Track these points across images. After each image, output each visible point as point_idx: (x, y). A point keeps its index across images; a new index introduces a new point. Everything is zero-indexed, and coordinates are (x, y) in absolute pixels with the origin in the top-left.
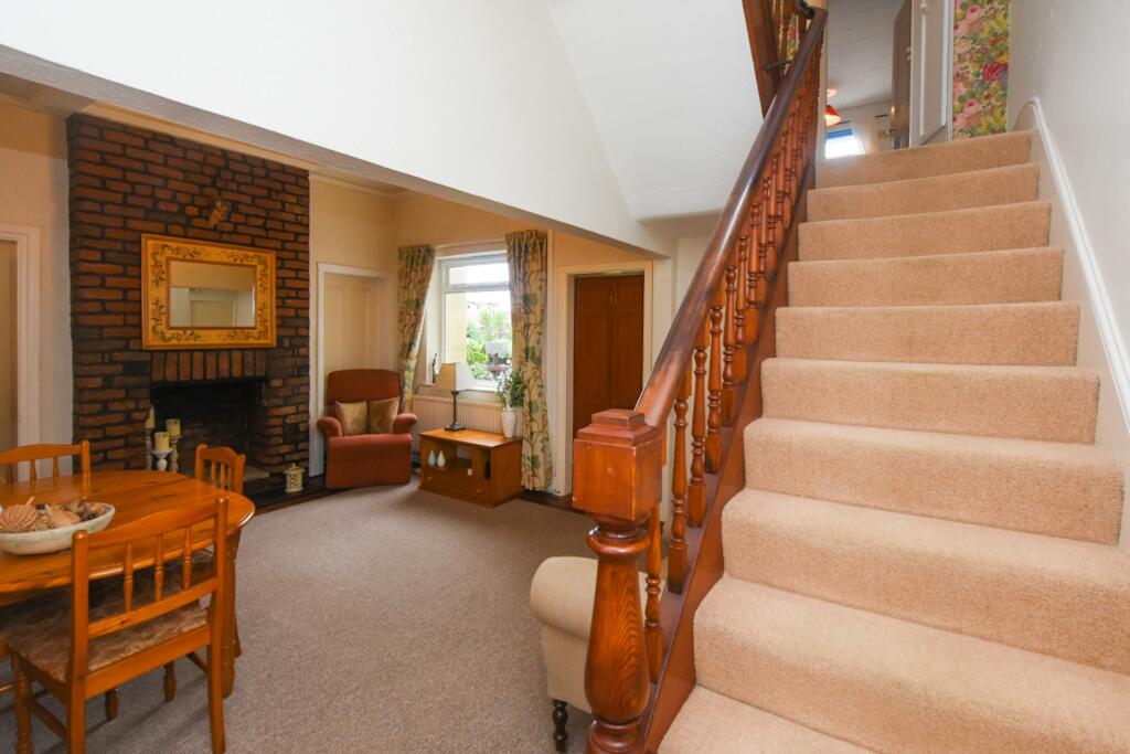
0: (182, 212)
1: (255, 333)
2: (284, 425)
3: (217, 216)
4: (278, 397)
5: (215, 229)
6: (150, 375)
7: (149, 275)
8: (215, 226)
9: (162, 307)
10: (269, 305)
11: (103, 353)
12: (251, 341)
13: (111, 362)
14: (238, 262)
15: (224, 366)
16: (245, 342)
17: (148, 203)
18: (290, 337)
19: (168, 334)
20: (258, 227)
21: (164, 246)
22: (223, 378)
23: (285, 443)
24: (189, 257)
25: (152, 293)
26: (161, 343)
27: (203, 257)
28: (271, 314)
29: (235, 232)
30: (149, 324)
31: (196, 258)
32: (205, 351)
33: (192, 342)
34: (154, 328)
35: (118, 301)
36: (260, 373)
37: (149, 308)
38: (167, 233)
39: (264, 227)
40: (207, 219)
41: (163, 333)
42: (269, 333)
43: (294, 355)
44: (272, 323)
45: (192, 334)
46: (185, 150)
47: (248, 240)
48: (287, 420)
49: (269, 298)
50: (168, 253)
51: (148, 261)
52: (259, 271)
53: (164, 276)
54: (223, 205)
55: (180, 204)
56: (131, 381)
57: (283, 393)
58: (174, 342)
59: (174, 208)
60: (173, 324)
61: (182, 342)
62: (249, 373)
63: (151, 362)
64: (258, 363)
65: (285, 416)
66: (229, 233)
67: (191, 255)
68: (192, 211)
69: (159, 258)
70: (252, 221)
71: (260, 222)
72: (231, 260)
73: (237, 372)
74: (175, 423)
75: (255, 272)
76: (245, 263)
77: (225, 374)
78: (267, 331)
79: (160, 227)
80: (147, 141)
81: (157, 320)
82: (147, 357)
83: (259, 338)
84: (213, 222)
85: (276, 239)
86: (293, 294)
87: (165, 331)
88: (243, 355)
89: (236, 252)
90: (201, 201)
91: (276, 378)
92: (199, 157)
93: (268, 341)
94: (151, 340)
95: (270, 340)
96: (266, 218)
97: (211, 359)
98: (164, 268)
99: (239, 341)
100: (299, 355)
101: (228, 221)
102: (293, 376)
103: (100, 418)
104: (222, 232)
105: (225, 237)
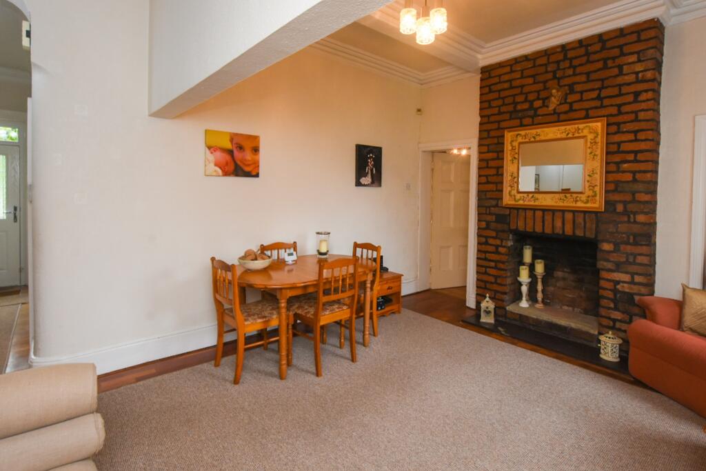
0: (531, 107)
1: (584, 197)
2: (615, 291)
3: (554, 103)
4: (608, 260)
5: (555, 112)
6: (509, 224)
7: (508, 156)
8: (555, 109)
9: (515, 178)
10: (598, 172)
11: (486, 207)
12: (580, 204)
13: (490, 214)
14: (570, 135)
15: (558, 224)
16: (574, 205)
17: (511, 108)
18: (625, 203)
19: (518, 196)
20: (593, 99)
21: (517, 135)
22: (558, 234)
23: (616, 309)
24: (533, 139)
25: (509, 168)
26: (513, 202)
27: (542, 138)
28: (599, 179)
29: (571, 110)
30: (506, 189)
31: (538, 138)
32: (544, 210)
33: (532, 203)
34: (510, 192)
35: (493, 175)
36: (590, 235)
37: (507, 179)
38: (522, 125)
39: (599, 98)
40: (547, 107)
41: (515, 196)
42: (598, 198)
43: (629, 222)
44: (599, 189)
45: (533, 197)
46: (534, 60)
47: (583, 113)
48: (618, 287)
49: (598, 165)
50: (520, 139)
51: (508, 147)
52: (589, 140)
53: (516, 156)
54: (558, 91)
55: (530, 101)
56: (500, 226)
57: (615, 257)
58: (521, 202)
59: (526, 106)
60: (521, 189)
61: (526, 203)
62: (579, 233)
63: (509, 215)
64: (588, 225)
65: (618, 282)
66: (565, 113)
67: (534, 138)
68: (538, 104)
69: (514, 144)
70: (586, 96)
71: (594, 94)
72: (564, 135)
73: (568, 230)
74: (541, 262)
75: (586, 142)
76: (576, 135)
77: (558, 230)
78: (595, 196)
79: (517, 122)
80: (511, 66)
81: (512, 187)
82: (507, 212)
83: (587, 202)
84: (552, 107)
85: (612, 105)
86: (631, 157)
87: (516, 194)
89: (568, 127)
90: (543, 95)
91: (603, 241)
92: (544, 60)
93: (596, 205)
94: (507, 200)
95: (598, 204)
96: (600, 89)
97: (548, 218)
98: (517, 151)
99: (569, 203)
100: (635, 222)
101: (566, 103)
102: (628, 243)
103: (483, 246)
104: (559, 114)
105: (563, 117)
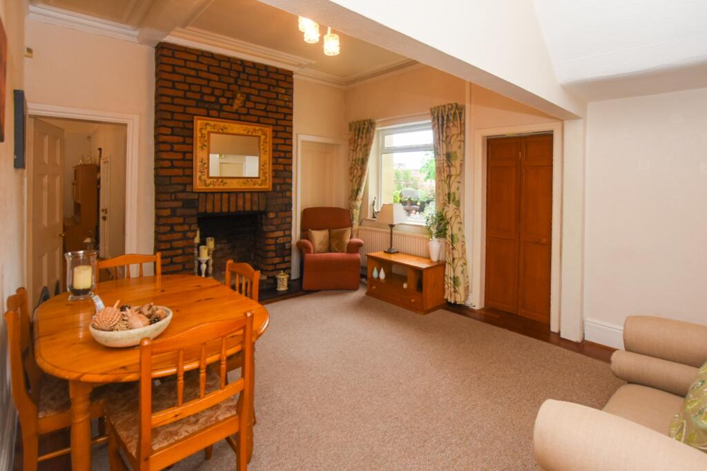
0: (217, 102)
1: (259, 181)
2: (276, 244)
3: (237, 103)
4: (272, 225)
5: (236, 112)
6: (197, 208)
7: (198, 144)
8: (237, 110)
9: (205, 164)
10: (268, 162)
11: (171, 193)
12: (257, 187)
13: (176, 200)
14: (250, 134)
15: (240, 203)
16: (253, 187)
17: (198, 96)
18: (281, 184)
19: (208, 181)
20: (261, 110)
21: (207, 124)
22: (240, 211)
23: (276, 256)
24: (221, 131)
25: (199, 154)
26: (204, 187)
27: (229, 131)
28: (269, 168)
29: (248, 114)
30: (197, 174)
31: (225, 131)
32: (229, 193)
33: (221, 187)
34: (200, 177)
35: (180, 160)
36: (262, 209)
37: (197, 165)
38: (208, 115)
39: (265, 110)
40: (232, 105)
41: (205, 181)
42: (268, 181)
43: (283, 197)
44: (269, 175)
45: (222, 182)
46: (220, 61)
47: (255, 119)
48: (278, 241)
49: (267, 157)
50: (209, 128)
51: (197, 134)
52: (262, 140)
53: (206, 144)
54: (241, 96)
55: (216, 96)
56: (187, 212)
57: (276, 222)
58: (211, 187)
59: (213, 99)
60: (211, 175)
61: (216, 187)
62: (255, 208)
63: (198, 199)
64: (261, 201)
65: (277, 238)
66: (244, 115)
67: (222, 130)
68: (222, 100)
69: (205, 132)
70: (258, 106)
71: (263, 107)
72: (245, 133)
73: (248, 208)
74: (211, 240)
75: (260, 141)
76: (254, 134)
77: (241, 209)
78: (266, 180)
79: (204, 112)
80: (198, 56)
81: (202, 172)
82: (196, 196)
83: (261, 185)
84: (235, 107)
85: (273, 118)
86: (282, 155)
87: (206, 179)
88: (251, 196)
89: (249, 127)
90: (228, 94)
91: (271, 211)
92: (227, 65)
93: (267, 187)
94: (198, 185)
95: (268, 186)
96: (267, 104)
97: (233, 198)
98: (206, 138)
99: (250, 186)
100: (285, 197)
101: (244, 107)
102: (282, 211)
103: (169, 235)
104: (240, 114)
105: (242, 117)
